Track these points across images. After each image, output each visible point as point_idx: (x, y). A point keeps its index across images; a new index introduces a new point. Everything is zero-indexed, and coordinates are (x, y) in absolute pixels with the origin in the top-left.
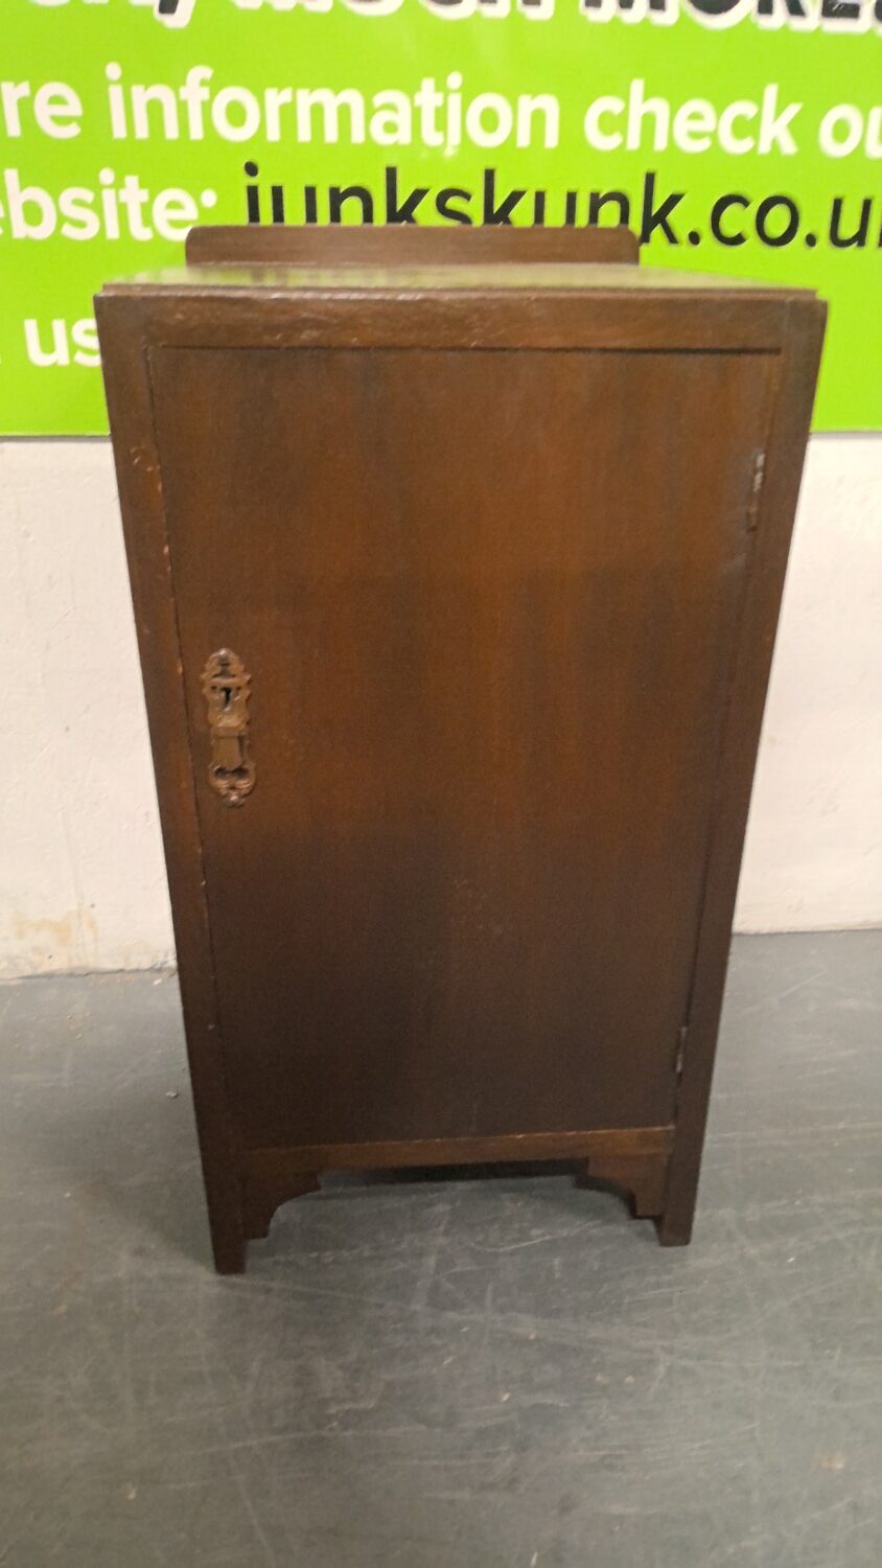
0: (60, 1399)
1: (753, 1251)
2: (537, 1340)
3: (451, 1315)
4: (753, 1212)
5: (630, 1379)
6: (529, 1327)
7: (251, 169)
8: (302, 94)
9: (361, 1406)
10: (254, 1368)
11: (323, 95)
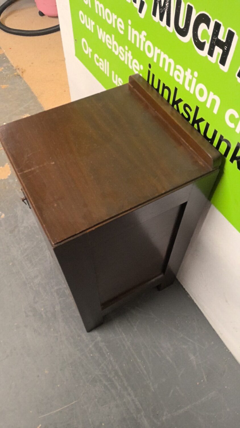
0: (22, 246)
1: (91, 346)
2: (55, 311)
3: (55, 294)
4: (102, 344)
5: (52, 330)
6: (58, 308)
7: (150, 66)
8: (162, 53)
9: (34, 288)
10: (36, 269)
11: (166, 56)
